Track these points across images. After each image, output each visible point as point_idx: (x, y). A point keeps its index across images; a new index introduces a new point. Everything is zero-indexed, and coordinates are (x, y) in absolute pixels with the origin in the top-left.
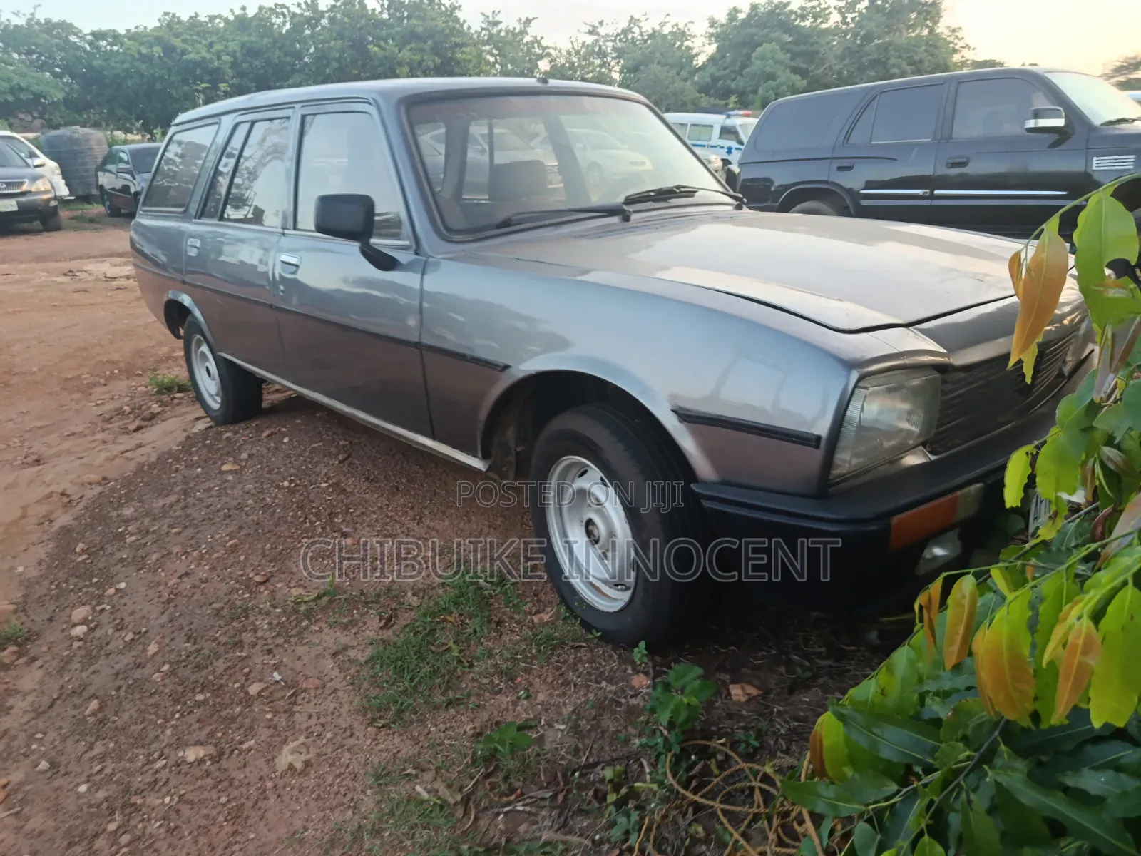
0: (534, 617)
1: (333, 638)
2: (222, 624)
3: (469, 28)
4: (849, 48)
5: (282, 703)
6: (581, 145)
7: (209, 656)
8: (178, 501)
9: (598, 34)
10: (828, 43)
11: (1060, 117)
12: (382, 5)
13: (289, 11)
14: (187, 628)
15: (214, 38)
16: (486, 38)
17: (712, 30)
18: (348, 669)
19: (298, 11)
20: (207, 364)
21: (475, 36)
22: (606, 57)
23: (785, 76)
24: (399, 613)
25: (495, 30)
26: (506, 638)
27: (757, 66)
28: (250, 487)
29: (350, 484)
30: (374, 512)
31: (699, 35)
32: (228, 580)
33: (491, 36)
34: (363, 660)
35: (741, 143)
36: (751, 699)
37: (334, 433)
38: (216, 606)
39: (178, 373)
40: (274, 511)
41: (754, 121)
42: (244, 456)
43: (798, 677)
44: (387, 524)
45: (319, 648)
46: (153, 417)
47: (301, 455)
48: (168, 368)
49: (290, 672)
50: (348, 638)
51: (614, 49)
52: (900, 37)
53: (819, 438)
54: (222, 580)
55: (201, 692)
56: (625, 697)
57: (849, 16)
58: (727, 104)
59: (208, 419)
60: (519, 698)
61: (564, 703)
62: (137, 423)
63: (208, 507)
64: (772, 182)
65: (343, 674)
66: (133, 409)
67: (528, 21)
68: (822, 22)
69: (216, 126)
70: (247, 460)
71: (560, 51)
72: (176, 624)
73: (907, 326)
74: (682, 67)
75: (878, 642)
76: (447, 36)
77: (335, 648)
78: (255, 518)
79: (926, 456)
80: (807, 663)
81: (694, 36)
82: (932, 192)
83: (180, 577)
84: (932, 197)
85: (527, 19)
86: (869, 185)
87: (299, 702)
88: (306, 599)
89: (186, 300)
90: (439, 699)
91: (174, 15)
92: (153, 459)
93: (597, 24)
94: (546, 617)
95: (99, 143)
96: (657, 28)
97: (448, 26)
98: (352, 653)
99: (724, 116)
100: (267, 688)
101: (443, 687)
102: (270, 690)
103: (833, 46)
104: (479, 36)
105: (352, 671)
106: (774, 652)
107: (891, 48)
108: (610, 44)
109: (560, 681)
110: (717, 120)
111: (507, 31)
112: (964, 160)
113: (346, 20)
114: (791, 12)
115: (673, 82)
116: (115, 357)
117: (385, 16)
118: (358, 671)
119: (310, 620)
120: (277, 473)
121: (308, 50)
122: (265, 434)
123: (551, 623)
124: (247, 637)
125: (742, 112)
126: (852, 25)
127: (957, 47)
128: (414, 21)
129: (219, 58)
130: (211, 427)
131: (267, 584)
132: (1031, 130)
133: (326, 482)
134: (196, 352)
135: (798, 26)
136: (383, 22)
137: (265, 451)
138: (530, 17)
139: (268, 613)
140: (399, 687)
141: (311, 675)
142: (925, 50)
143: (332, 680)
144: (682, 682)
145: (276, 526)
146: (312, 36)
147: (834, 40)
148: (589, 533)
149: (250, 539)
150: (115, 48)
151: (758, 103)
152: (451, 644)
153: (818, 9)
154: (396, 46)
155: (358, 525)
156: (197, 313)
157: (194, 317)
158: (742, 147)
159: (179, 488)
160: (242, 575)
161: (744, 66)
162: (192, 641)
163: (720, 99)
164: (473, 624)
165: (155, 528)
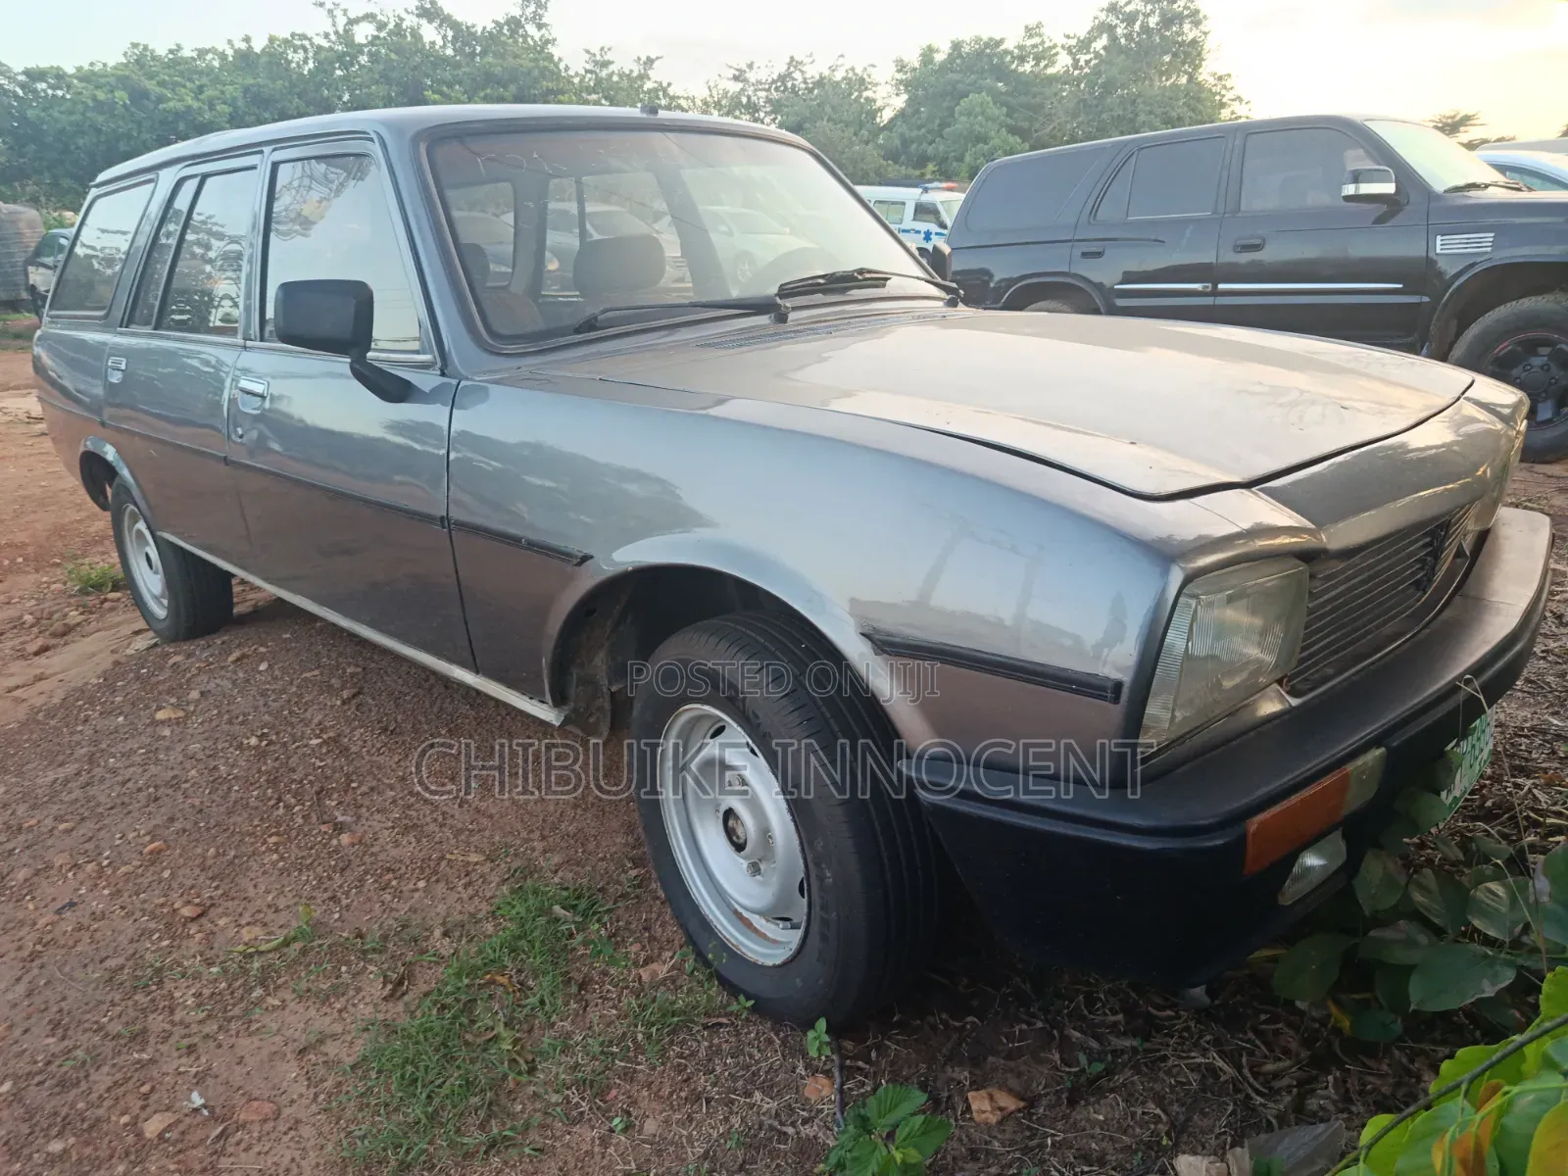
0: (641, 971)
1: (299, 1020)
2: (118, 998)
3: (567, 68)
4: (1084, 101)
5: (198, 1153)
6: (724, 228)
7: (84, 1063)
8: (78, 774)
9: (745, 81)
10: (1056, 94)
11: (1389, 181)
12: (444, 37)
13: (312, 44)
14: (55, 1009)
15: (205, 80)
16: (592, 84)
17: (900, 76)
18: (322, 1080)
19: (325, 44)
20: (148, 549)
21: (576, 80)
22: (758, 111)
23: (999, 137)
24: (418, 969)
25: (604, 73)
26: (593, 1015)
27: (961, 124)
28: (195, 747)
29: (357, 738)
30: (392, 787)
31: (883, 82)
32: (138, 914)
33: (599, 81)
34: (349, 1061)
35: (943, 226)
36: (1007, 1117)
37: (340, 654)
38: (111, 963)
39: (105, 562)
40: (230, 789)
41: (962, 196)
42: (194, 695)
43: (1083, 1071)
44: (409, 807)
45: (277, 1039)
46: (68, 630)
47: (284, 691)
48: (103, 553)
49: (221, 1089)
50: (328, 1020)
51: (768, 101)
52: (1151, 86)
53: (1118, 686)
54: (129, 915)
55: (60, 1135)
56: (793, 1124)
57: (1083, 58)
58: (923, 175)
59: (151, 634)
60: (612, 1131)
61: (690, 1136)
62: (40, 642)
63: (124, 783)
64: (991, 276)
65: (312, 1090)
66: (38, 620)
67: (650, 62)
68: (1046, 67)
69: (152, 185)
70: (197, 702)
71: (693, 101)
72: (38, 1000)
73: (1248, 485)
74: (861, 125)
75: (1207, 1000)
76: (536, 81)
77: (303, 1041)
78: (197, 802)
79: (1282, 699)
80: (1094, 1044)
81: (876, 85)
82: (1215, 286)
83: (59, 912)
84: (1215, 293)
85: (648, 58)
86: (1129, 278)
87: (230, 1150)
88: (263, 948)
89: (110, 453)
90: (474, 1138)
91: (146, 48)
92: (56, 700)
93: (744, 67)
94: (662, 970)
95: (31, 225)
96: (826, 73)
97: (537, 67)
98: (331, 1049)
99: (920, 190)
100: (179, 1121)
101: (482, 1114)
102: (181, 1127)
103: (1062, 97)
104: (581, 81)
105: (328, 1084)
106: (1040, 1024)
107: (1139, 100)
108: (763, 94)
109: (683, 1094)
110: (911, 195)
111: (621, 76)
112: (1257, 242)
113: (393, 56)
114: (1007, 52)
115: (851, 144)
116: (21, 537)
117: (449, 52)
118: (340, 1084)
119: (266, 988)
120: (242, 723)
121: (340, 98)
122: (231, 658)
123: (671, 982)
124: (157, 1022)
125: (944, 185)
126: (1087, 70)
127: (1224, 100)
128: (490, 59)
129: (212, 107)
130: (156, 645)
131: (204, 920)
132: (1348, 198)
133: (318, 737)
134: (130, 531)
135: (1015, 71)
136: (446, 60)
137: (227, 684)
138: (653, 57)
139: (197, 976)
140: (406, 1115)
141: (256, 1093)
142: (1184, 104)
143: (293, 1101)
144: (891, 1118)
145: (230, 813)
146: (344, 78)
147: (1064, 90)
148: (730, 833)
149: (184, 840)
150: (60, 93)
151: (964, 174)
152: (500, 1029)
153: (1041, 48)
154: (465, 92)
155: (364, 810)
156: (125, 473)
157: (122, 478)
158: (945, 232)
159: (83, 751)
160: (162, 905)
161: (943, 125)
162: (60, 1032)
163: (914, 168)
164: (541, 986)
165: (33, 822)
